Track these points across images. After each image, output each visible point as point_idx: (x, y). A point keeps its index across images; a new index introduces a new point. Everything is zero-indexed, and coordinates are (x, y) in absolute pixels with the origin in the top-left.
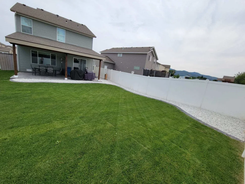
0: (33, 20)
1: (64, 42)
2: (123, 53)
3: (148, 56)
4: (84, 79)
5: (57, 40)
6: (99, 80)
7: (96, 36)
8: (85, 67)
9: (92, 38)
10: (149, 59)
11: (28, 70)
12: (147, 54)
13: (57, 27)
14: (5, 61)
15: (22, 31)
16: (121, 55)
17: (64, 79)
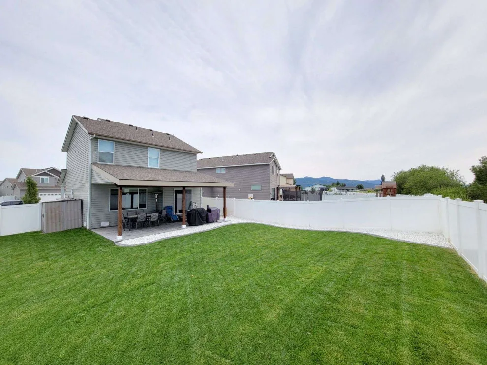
0: (115, 141)
1: (159, 168)
2: (226, 167)
3: (270, 168)
4: (207, 221)
5: (149, 167)
6: (226, 219)
7: (202, 151)
8: (191, 202)
9: (196, 155)
10: (273, 172)
11: (103, 224)
12: (269, 164)
13: (148, 147)
14: (55, 215)
15: (99, 161)
16: (224, 171)
17: (181, 228)
